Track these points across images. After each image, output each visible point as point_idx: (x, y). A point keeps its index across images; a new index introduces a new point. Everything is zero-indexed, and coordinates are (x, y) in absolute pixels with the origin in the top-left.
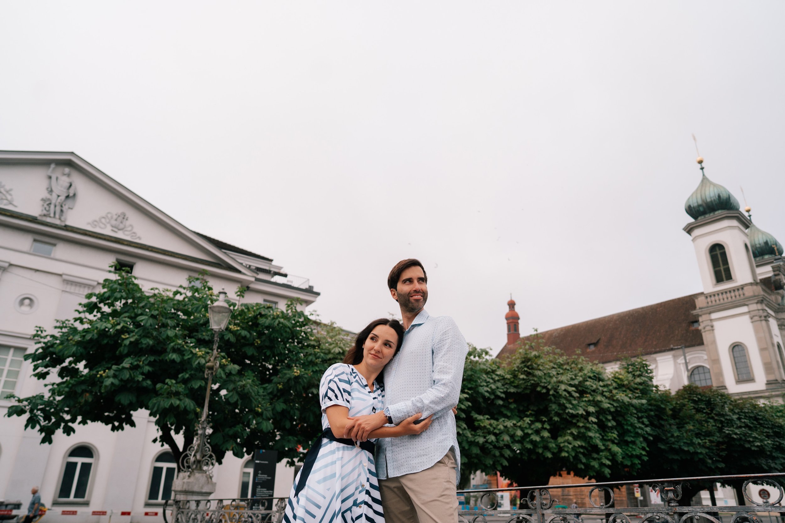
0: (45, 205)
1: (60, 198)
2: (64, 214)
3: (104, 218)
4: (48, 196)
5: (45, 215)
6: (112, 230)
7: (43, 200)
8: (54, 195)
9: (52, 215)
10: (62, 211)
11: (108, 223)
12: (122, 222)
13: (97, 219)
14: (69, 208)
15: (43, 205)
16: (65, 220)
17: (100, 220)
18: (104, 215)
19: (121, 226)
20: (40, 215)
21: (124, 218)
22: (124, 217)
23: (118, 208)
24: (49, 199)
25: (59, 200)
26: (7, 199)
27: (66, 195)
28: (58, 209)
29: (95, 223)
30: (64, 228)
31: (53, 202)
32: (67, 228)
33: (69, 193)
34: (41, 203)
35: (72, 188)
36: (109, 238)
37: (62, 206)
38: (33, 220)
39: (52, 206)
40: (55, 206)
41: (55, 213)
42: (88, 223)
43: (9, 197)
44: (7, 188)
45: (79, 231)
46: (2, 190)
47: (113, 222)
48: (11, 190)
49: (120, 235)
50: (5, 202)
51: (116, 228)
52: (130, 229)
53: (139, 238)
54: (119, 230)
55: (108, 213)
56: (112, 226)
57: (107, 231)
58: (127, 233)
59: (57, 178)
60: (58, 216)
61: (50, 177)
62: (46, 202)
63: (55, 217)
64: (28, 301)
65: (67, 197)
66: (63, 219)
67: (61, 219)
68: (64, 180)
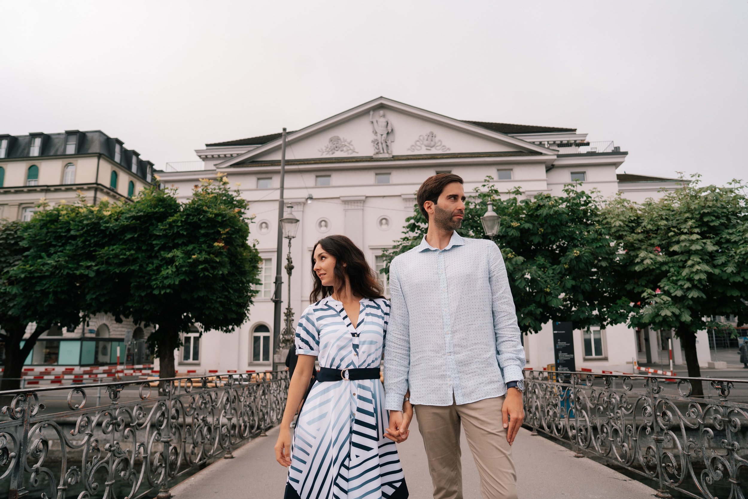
0: (376, 146)
1: (383, 136)
2: (389, 148)
3: (418, 141)
4: (376, 137)
5: (377, 153)
6: (426, 149)
7: (373, 142)
8: (379, 135)
9: (382, 152)
10: (387, 146)
11: (422, 144)
12: (432, 140)
13: (413, 144)
14: (392, 142)
15: (374, 146)
16: (392, 151)
17: (416, 144)
18: (417, 139)
19: (433, 144)
20: (375, 154)
22: (432, 135)
23: (426, 129)
24: (377, 140)
25: (383, 139)
26: (350, 149)
27: (386, 132)
28: (384, 145)
29: (413, 147)
30: (392, 159)
31: (380, 141)
32: (395, 158)
33: (388, 130)
34: (372, 144)
35: (389, 125)
36: (426, 157)
37: (386, 142)
38: (370, 159)
39: (380, 144)
40: (382, 144)
41: (383, 149)
42: (408, 149)
43: (352, 147)
44: (349, 141)
45: (403, 158)
46: (346, 144)
47: (426, 143)
48: (351, 141)
49: (434, 151)
50: (350, 151)
51: (429, 147)
52: (439, 144)
53: (449, 149)
54: (432, 147)
55: (420, 136)
56: (426, 146)
57: (423, 151)
58: (438, 148)
59: (377, 122)
60: (385, 151)
61: (372, 122)
62: (376, 142)
63: (384, 152)
64: (383, 221)
65: (388, 133)
66: (390, 152)
67: (388, 153)
68: (382, 121)
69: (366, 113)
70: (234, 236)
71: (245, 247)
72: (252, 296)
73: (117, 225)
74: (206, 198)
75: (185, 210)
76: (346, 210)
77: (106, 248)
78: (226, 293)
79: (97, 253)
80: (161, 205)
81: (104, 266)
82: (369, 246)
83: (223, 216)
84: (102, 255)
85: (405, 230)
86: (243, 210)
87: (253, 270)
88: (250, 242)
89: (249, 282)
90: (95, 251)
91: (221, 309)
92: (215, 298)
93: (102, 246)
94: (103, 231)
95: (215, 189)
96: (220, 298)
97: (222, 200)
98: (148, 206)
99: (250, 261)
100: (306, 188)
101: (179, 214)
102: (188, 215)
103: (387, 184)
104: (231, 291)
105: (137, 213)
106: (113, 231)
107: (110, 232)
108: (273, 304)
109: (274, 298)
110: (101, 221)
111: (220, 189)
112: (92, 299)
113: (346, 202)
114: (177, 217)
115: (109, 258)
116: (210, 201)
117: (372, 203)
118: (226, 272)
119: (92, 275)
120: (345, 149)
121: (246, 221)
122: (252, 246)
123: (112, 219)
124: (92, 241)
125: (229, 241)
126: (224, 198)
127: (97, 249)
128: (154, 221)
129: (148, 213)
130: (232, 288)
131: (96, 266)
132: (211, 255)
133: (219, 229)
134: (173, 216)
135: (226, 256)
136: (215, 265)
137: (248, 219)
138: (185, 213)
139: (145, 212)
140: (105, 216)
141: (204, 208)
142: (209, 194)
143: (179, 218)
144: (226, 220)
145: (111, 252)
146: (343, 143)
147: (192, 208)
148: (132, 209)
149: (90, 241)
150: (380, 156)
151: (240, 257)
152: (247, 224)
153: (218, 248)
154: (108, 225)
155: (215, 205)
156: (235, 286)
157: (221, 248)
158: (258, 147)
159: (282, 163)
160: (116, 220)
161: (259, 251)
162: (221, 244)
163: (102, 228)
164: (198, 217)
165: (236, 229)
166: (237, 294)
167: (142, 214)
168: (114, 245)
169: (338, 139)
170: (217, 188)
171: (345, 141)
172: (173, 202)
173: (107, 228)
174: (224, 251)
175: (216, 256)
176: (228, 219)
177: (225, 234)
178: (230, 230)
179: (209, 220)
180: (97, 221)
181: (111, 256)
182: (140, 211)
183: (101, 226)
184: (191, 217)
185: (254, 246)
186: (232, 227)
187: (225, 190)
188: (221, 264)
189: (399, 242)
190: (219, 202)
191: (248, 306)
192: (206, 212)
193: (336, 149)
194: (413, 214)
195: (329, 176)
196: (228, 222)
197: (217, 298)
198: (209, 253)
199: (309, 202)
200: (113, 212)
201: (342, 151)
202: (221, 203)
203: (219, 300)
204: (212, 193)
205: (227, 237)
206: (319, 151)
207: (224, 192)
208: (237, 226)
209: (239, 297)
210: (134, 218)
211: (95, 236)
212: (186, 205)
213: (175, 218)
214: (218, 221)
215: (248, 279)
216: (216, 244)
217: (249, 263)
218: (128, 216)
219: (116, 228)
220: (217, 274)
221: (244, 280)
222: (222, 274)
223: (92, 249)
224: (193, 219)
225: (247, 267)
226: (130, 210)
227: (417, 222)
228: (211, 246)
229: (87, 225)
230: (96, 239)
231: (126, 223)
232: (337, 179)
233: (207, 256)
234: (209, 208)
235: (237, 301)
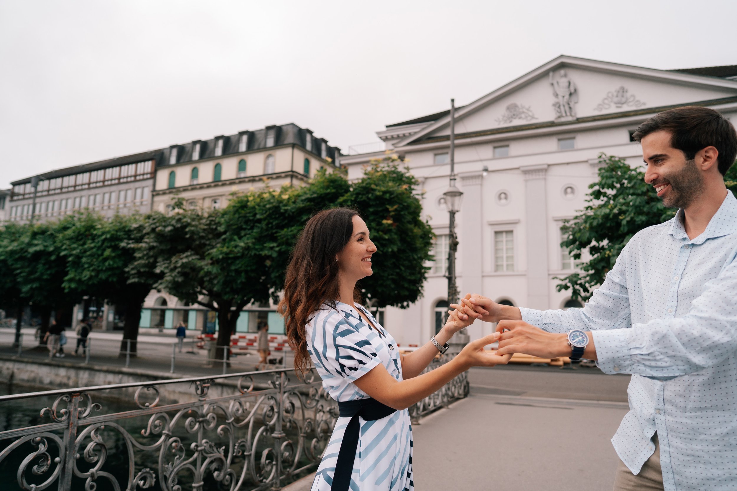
0: (557, 109)
1: (565, 98)
2: (573, 110)
3: (606, 99)
4: (556, 100)
5: (559, 117)
6: (617, 107)
7: (554, 105)
8: (560, 97)
9: (564, 114)
10: (570, 108)
11: (611, 102)
12: (623, 96)
13: (601, 102)
14: (576, 103)
15: (555, 109)
16: (575, 114)
18: (605, 96)
19: (624, 100)
20: (556, 119)
21: (623, 92)
22: (623, 90)
23: (616, 84)
24: (558, 103)
25: (565, 101)
26: (529, 116)
27: (568, 93)
28: (567, 108)
29: (600, 106)
30: (577, 122)
31: (561, 103)
32: (579, 121)
33: (570, 90)
34: (553, 108)
35: (572, 85)
36: (616, 115)
37: (569, 104)
38: (552, 124)
39: (562, 107)
40: (564, 106)
41: (566, 112)
42: (595, 109)
43: (530, 114)
44: (527, 107)
45: (589, 119)
46: (525, 110)
47: (616, 99)
48: (530, 107)
49: (625, 108)
50: (529, 118)
51: (620, 103)
52: (632, 99)
53: (644, 104)
54: (623, 104)
55: (608, 93)
56: (616, 103)
57: (613, 110)
58: (631, 104)
59: (558, 83)
60: (568, 114)
61: (552, 84)
62: (557, 105)
63: (566, 115)
64: (569, 189)
65: (571, 94)
66: (573, 114)
67: (571, 115)
68: (563, 82)
69: (545, 75)
70: (402, 213)
71: (417, 223)
72: (425, 272)
73: (295, 207)
74: (374, 176)
75: (355, 190)
76: (526, 181)
77: (285, 230)
78: (398, 270)
79: (278, 234)
80: (332, 186)
81: (284, 247)
82: (553, 217)
83: (391, 193)
84: (282, 236)
85: (588, 198)
86: (413, 187)
87: (425, 246)
88: (423, 217)
89: (422, 259)
90: (276, 233)
91: (393, 286)
92: (386, 275)
93: (282, 228)
94: (283, 214)
95: (384, 167)
96: (392, 275)
97: (390, 177)
98: (322, 188)
99: (421, 237)
100: (481, 160)
101: (349, 194)
102: (358, 194)
103: (572, 149)
104: (403, 268)
105: (312, 195)
106: (291, 214)
107: (289, 215)
108: (446, 281)
109: (447, 274)
110: (281, 205)
111: (389, 166)
112: (276, 277)
113: (526, 172)
114: (347, 197)
115: (288, 239)
116: (378, 180)
117: (555, 171)
118: (395, 249)
119: (275, 255)
120: (523, 116)
121: (417, 197)
122: (425, 221)
123: (290, 202)
124: (274, 223)
125: (397, 218)
126: (395, 175)
127: (279, 231)
128: (327, 202)
129: (321, 194)
130: (403, 265)
131: (278, 246)
132: (381, 233)
133: (388, 206)
134: (343, 196)
135: (396, 234)
136: (384, 242)
137: (418, 195)
138: (355, 192)
139: (318, 194)
140: (284, 200)
141: (373, 186)
142: (378, 172)
143: (349, 198)
144: (394, 198)
145: (290, 233)
146: (521, 110)
147: (362, 187)
148: (308, 192)
149: (272, 223)
150: (563, 120)
151: (410, 234)
152: (417, 201)
153: (387, 225)
154: (286, 208)
155: (384, 183)
156: (406, 263)
157: (389, 225)
158: (431, 125)
159: (451, 138)
160: (294, 202)
161: (432, 227)
162: (390, 222)
163: (282, 211)
164: (367, 195)
165: (404, 206)
166: (409, 271)
167: (315, 195)
168: (293, 226)
169: (515, 106)
170: (386, 165)
171: (523, 107)
172: (343, 183)
173: (286, 211)
174: (393, 228)
175: (385, 234)
176: (397, 196)
177: (393, 211)
178: (399, 207)
179: (377, 198)
180: (277, 205)
181: (289, 237)
182: (314, 193)
183: (281, 209)
184: (360, 196)
185: (427, 222)
186: (401, 204)
187: (394, 167)
188: (391, 241)
189: (582, 211)
190: (388, 179)
191: (422, 283)
192: (374, 190)
193: (514, 117)
194: (597, 179)
195: (507, 146)
196: (396, 199)
197: (389, 275)
198: (378, 231)
199: (485, 174)
200: (291, 195)
201: (520, 118)
202: (390, 180)
203: (390, 277)
204: (381, 171)
205: (395, 215)
206: (496, 121)
207: (393, 169)
208: (406, 202)
209: (412, 274)
210: (309, 200)
211: (276, 219)
212: (355, 184)
213: (345, 198)
214: (386, 199)
215: (419, 255)
216: (385, 222)
217: (421, 240)
218: (303, 198)
219: (293, 210)
220: (387, 252)
221: (416, 257)
222: (393, 251)
223: (274, 231)
224: (362, 198)
225: (419, 243)
226: (305, 193)
227: (603, 188)
228: (380, 224)
229: (270, 209)
230: (277, 222)
231: (302, 205)
232: (515, 148)
233: (376, 234)
234: (377, 185)
235: (409, 278)
